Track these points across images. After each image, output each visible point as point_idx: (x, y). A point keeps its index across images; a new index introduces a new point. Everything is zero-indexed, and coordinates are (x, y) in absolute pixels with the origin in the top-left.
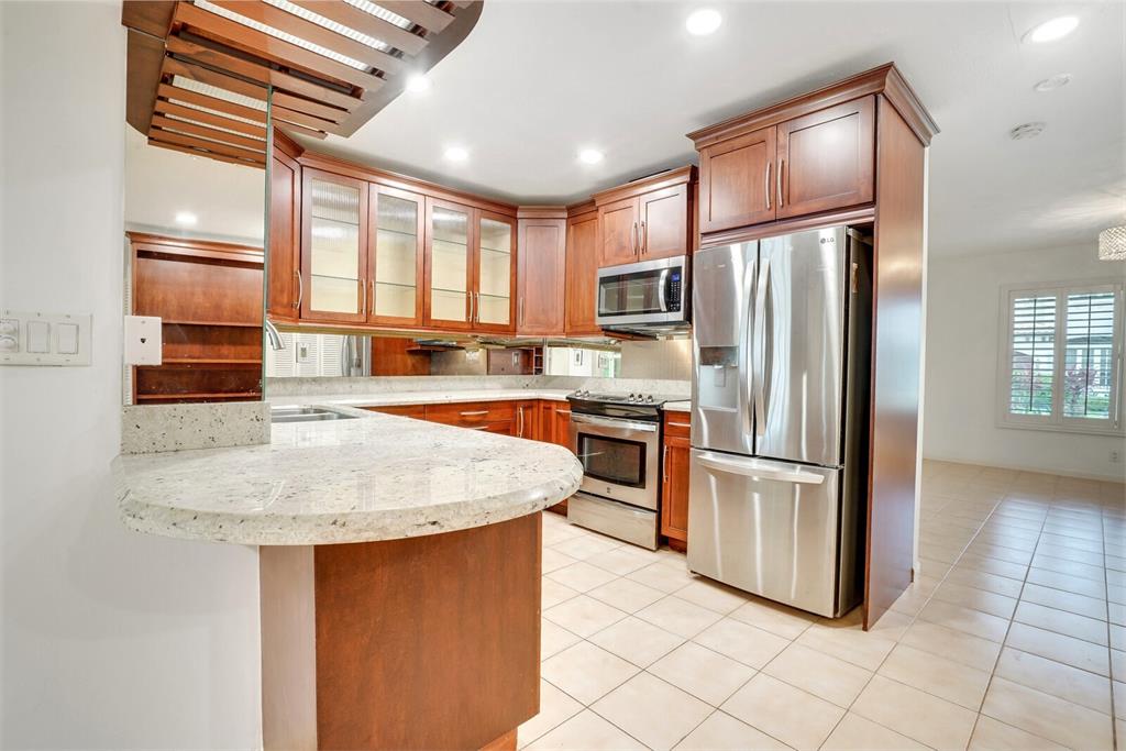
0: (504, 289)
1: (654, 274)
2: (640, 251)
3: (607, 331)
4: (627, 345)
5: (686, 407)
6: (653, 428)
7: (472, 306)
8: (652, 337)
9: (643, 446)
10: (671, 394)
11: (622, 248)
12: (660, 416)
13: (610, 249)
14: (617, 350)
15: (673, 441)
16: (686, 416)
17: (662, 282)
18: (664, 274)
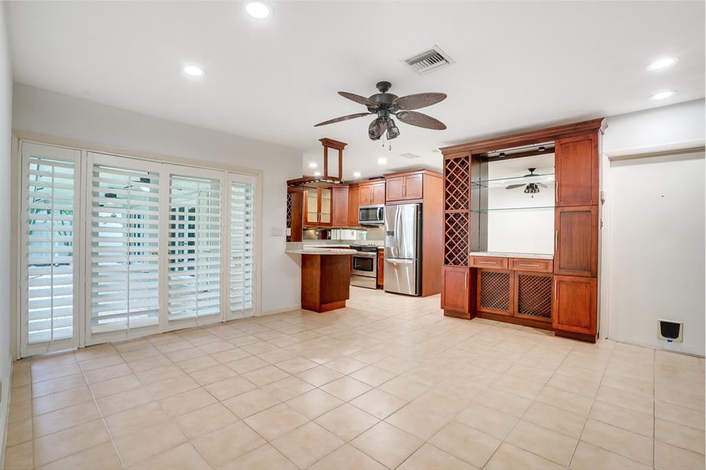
0: (328, 211)
1: (376, 209)
2: (372, 202)
3: (362, 225)
4: (368, 229)
5: (383, 248)
6: (375, 254)
7: (319, 217)
8: (378, 227)
9: (372, 259)
10: (380, 244)
11: (366, 200)
12: (377, 250)
13: (363, 200)
14: (366, 230)
15: (380, 257)
16: (383, 250)
17: (378, 211)
18: (379, 209)
